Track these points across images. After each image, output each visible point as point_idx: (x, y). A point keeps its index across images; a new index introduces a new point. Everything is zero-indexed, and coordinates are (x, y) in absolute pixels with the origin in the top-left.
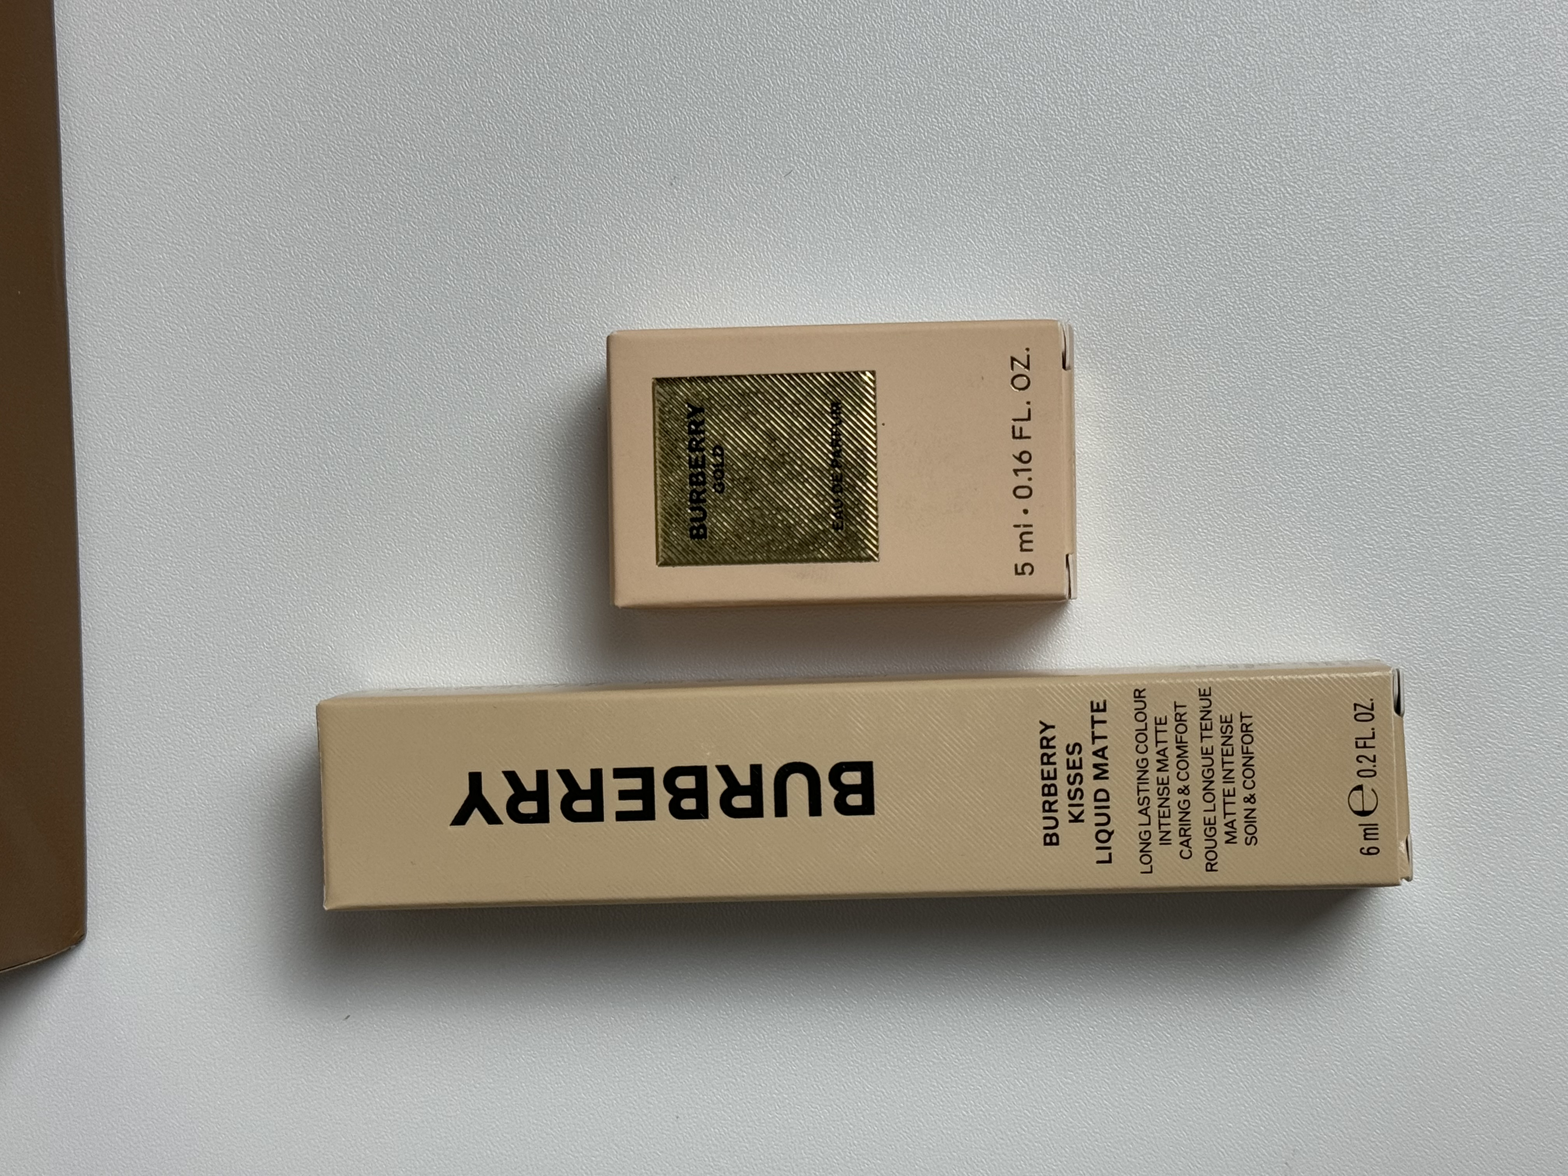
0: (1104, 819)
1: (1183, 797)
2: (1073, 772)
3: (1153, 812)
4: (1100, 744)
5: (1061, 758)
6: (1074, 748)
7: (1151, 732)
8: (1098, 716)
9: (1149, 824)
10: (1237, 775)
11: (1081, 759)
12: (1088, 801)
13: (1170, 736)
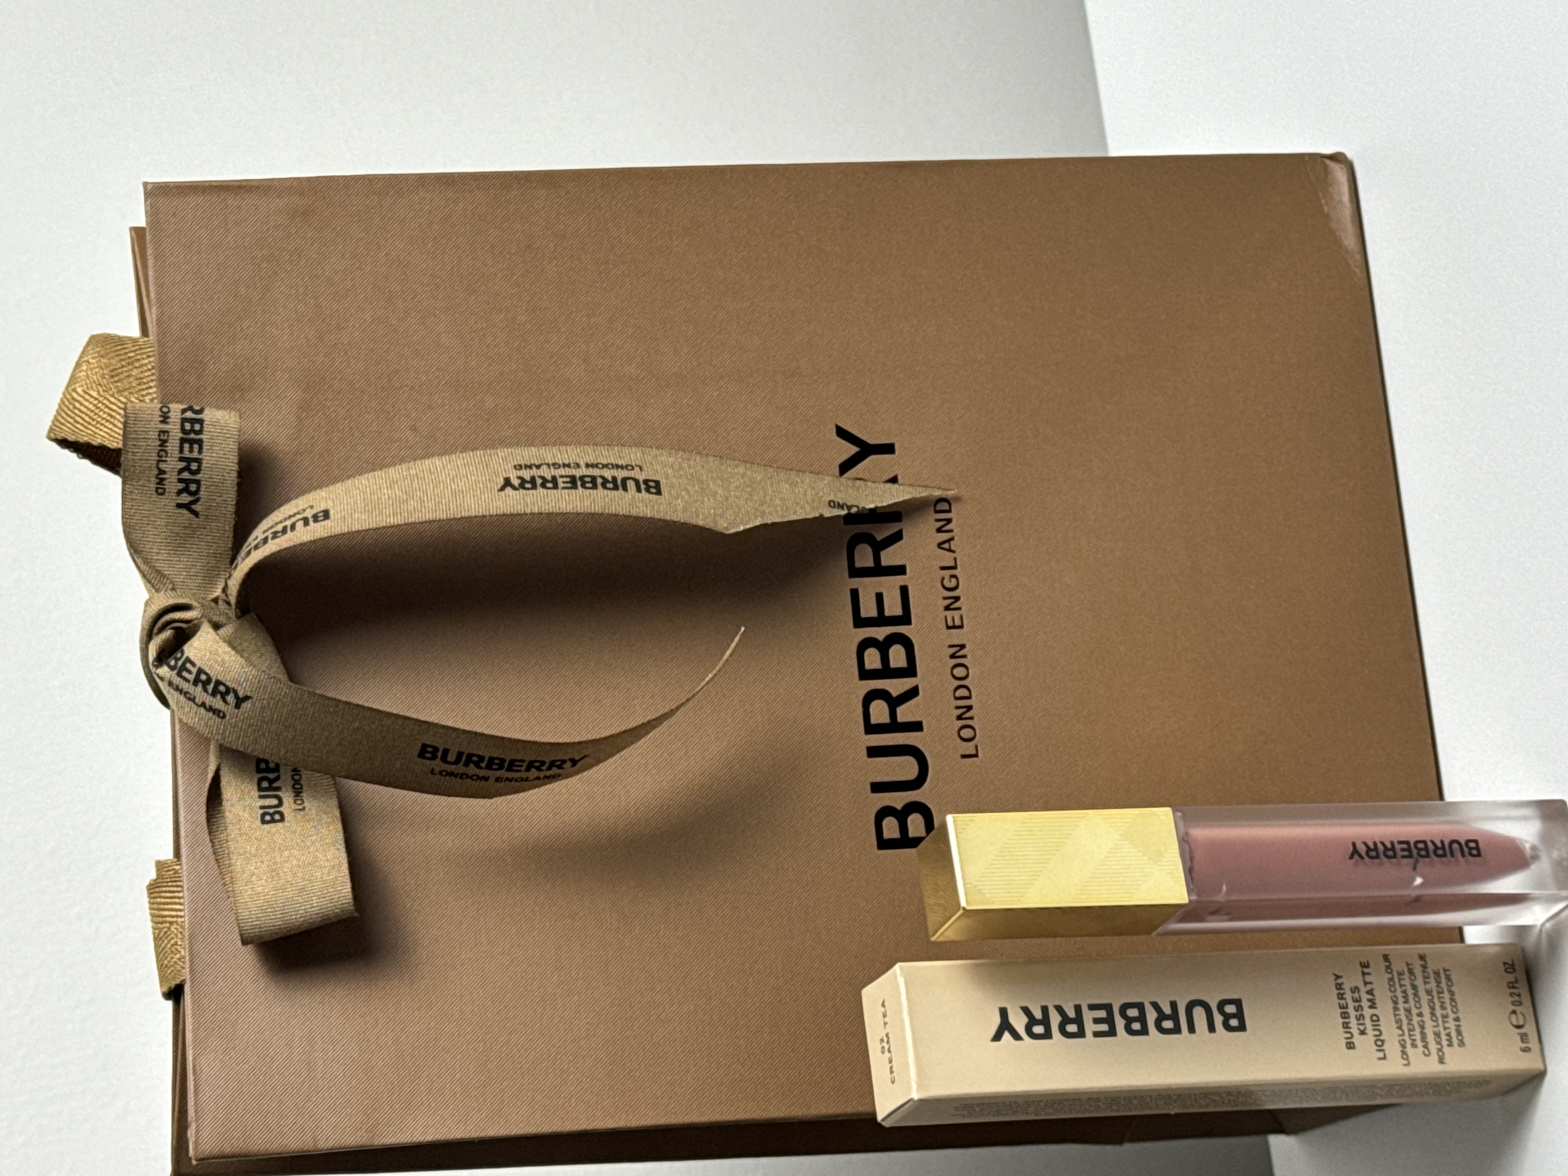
0: (1377, 1033)
1: (1419, 1019)
2: (1357, 1004)
3: (1405, 1028)
4: (1369, 987)
5: (1348, 996)
6: (1355, 990)
7: (1396, 980)
8: (1366, 970)
9: (1403, 1035)
10: (1448, 1005)
11: (1360, 997)
12: (1368, 1021)
13: (1407, 982)
